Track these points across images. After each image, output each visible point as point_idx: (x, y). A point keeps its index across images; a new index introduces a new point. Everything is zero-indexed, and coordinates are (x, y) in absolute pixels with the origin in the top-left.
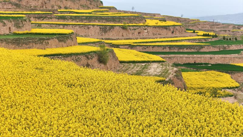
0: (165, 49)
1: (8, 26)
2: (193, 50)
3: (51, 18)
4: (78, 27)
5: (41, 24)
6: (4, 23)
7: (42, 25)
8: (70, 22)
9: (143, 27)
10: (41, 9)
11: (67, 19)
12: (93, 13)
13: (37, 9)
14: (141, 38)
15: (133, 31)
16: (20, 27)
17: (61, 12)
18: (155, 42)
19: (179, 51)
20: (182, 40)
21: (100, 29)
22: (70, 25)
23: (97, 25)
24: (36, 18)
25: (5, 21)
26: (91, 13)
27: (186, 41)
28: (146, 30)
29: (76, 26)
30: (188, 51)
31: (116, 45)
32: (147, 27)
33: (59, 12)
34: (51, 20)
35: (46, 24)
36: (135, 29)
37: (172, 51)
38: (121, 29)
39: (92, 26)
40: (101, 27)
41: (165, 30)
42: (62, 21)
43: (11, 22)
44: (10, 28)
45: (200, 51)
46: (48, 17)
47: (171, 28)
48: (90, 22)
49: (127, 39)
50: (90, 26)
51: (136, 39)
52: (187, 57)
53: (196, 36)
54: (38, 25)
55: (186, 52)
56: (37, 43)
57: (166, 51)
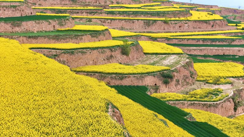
0: (198, 42)
1: (53, 25)
2: (225, 43)
3: (101, 13)
4: (124, 21)
5: (91, 18)
6: (50, 22)
7: (93, 19)
8: (118, 17)
9: (185, 22)
10: (94, 4)
11: (115, 14)
12: (142, 8)
13: (90, 5)
14: (180, 32)
15: (174, 25)
16: (63, 25)
17: (112, 7)
18: (191, 35)
19: (212, 44)
20: (218, 34)
21: (144, 23)
22: (117, 19)
23: (142, 20)
24: (88, 13)
25: (50, 21)
26: (141, 7)
27: (221, 34)
28: (187, 24)
29: (122, 20)
30: (220, 44)
31: (154, 38)
32: (188, 21)
33: (110, 7)
34: (101, 15)
35: (95, 18)
36: (176, 23)
37: (205, 44)
38: (163, 23)
39: (136, 21)
40: (145, 21)
41: (205, 24)
42: (111, 16)
43: (55, 21)
44: (54, 26)
45: (231, 44)
46: (98, 12)
47: (211, 22)
48: (136, 16)
49: (167, 33)
50: (134, 21)
51: (176, 32)
52: (217, 50)
53: (235, 29)
54: (89, 19)
55: (218, 45)
56: (72, 38)
57: (199, 44)
